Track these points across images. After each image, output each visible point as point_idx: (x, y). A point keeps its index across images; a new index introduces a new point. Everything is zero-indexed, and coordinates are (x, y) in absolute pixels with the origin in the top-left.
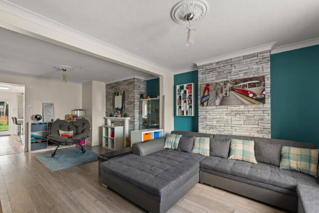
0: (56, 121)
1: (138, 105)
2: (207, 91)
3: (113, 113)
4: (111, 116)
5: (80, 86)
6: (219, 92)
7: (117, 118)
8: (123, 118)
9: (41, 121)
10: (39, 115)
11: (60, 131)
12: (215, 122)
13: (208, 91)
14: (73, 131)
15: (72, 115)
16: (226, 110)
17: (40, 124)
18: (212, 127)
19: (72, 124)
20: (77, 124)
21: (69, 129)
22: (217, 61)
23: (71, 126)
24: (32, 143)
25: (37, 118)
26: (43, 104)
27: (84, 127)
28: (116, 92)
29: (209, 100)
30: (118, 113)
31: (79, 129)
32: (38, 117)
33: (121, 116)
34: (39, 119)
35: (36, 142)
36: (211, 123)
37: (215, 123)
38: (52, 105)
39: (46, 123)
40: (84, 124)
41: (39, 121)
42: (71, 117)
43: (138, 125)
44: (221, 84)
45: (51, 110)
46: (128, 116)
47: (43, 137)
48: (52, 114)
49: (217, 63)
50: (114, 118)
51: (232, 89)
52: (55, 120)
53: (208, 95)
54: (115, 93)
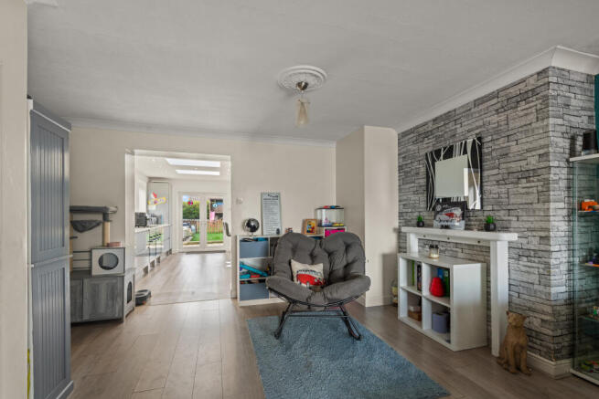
0: (285, 236)
1: (563, 184)
3: (426, 215)
4: (420, 223)
5: (331, 149)
7: (448, 232)
8: (476, 235)
9: (258, 234)
10: (254, 220)
11: (293, 262)
14: (321, 265)
15: (315, 220)
17: (257, 240)
19: (321, 245)
20: (331, 247)
21: (313, 259)
23: (318, 251)
24: (242, 282)
25: (251, 226)
26: (262, 194)
27: (351, 257)
28: (441, 146)
30: (451, 215)
31: (337, 261)
32: (252, 224)
33: (468, 228)
34: (254, 229)
35: (249, 282)
38: (277, 197)
39: (266, 239)
40: (348, 247)
41: (255, 234)
42: (314, 224)
43: (564, 268)
45: (276, 209)
46: (506, 229)
47: (261, 269)
48: (277, 217)
50: (434, 233)
52: (283, 232)
54: (438, 152)
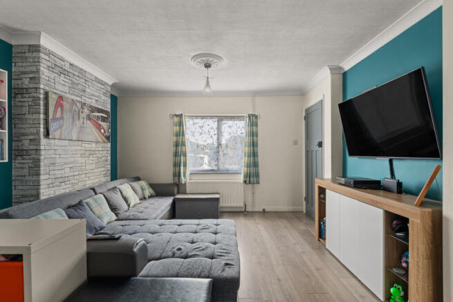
2: (59, 109)
6: (76, 117)
12: (67, 170)
13: (62, 110)
16: (80, 148)
18: (64, 180)
22: (76, 63)
29: (64, 128)
36: (63, 172)
37: (67, 172)
44: (78, 104)
49: (71, 64)
51: (89, 118)
53: (62, 118)
